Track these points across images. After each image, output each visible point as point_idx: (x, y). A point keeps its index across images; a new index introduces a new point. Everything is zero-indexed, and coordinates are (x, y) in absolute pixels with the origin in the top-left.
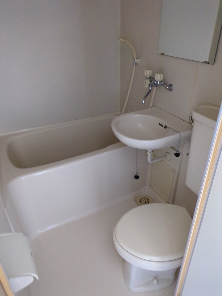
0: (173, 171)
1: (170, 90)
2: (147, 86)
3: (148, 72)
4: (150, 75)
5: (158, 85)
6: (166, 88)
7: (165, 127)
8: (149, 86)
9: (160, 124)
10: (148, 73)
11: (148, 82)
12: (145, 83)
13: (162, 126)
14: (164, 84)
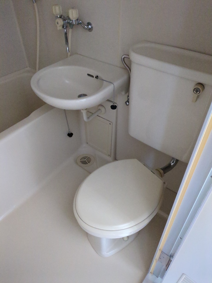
0: (110, 124)
1: (90, 30)
2: (60, 28)
3: (57, 8)
4: (61, 13)
5: (73, 25)
6: (84, 28)
7: (96, 77)
8: (63, 27)
9: (89, 75)
10: (57, 10)
11: (61, 22)
12: (58, 24)
13: (93, 76)
14: (81, 23)
